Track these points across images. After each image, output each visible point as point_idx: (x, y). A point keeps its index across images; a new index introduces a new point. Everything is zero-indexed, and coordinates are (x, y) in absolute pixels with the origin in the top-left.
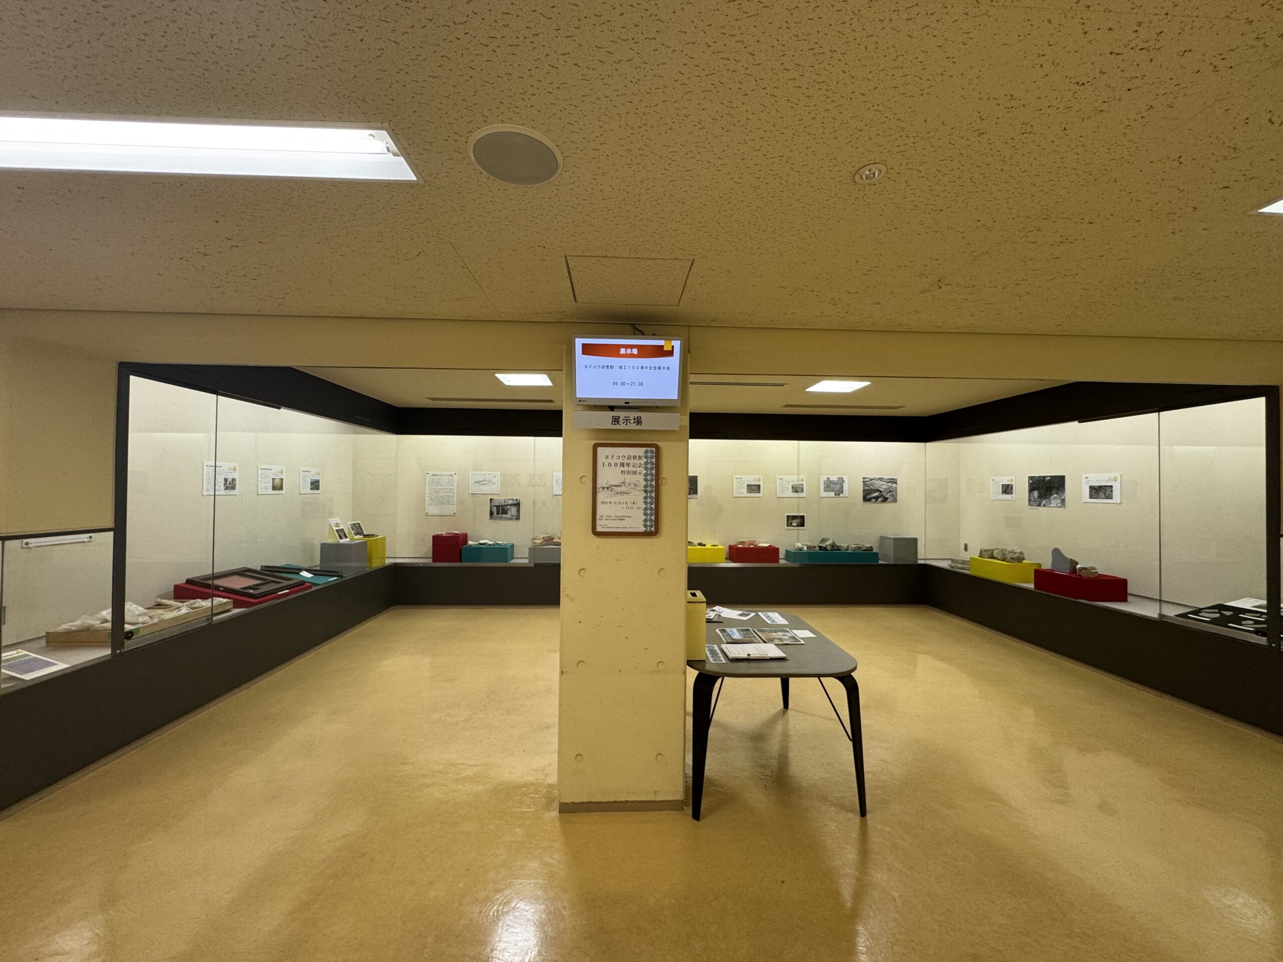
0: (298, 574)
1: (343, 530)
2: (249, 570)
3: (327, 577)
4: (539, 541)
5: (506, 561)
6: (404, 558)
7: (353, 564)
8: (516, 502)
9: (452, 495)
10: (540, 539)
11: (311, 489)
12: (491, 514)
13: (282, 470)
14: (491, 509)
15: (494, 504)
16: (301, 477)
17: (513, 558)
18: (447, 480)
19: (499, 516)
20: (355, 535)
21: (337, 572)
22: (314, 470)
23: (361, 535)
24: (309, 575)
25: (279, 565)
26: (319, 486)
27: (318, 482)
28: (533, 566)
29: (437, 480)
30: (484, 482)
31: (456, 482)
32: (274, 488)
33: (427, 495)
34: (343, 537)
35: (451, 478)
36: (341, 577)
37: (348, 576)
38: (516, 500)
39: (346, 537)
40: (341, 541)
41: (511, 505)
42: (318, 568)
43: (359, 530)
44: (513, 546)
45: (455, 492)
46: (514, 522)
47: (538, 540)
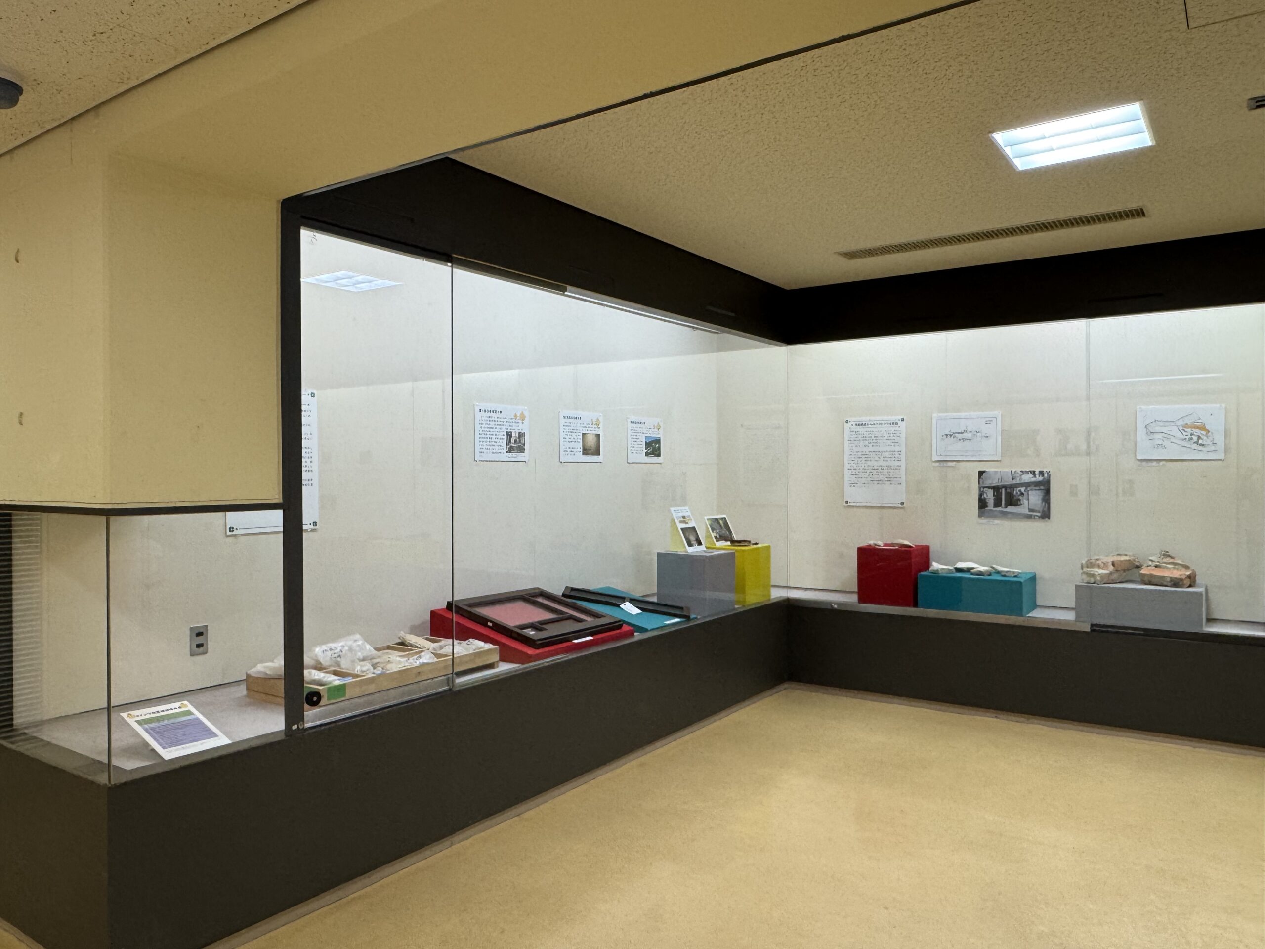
0: (618, 606)
1: (694, 529)
2: (543, 594)
3: (665, 617)
4: (1101, 571)
5: (1019, 612)
6: (806, 589)
7: (709, 594)
8: (1041, 478)
9: (897, 463)
10: (1105, 565)
11: (647, 454)
12: (982, 504)
13: (598, 420)
14: (981, 495)
15: (988, 483)
16: (630, 432)
17: (1034, 606)
18: (885, 434)
19: (999, 509)
20: (718, 540)
21: (681, 608)
22: (651, 421)
23: (726, 540)
24: (635, 611)
25: (591, 587)
26: (659, 448)
27: (658, 441)
28: (1088, 629)
29: (866, 435)
30: (966, 435)
31: (903, 436)
32: (586, 451)
33: (847, 466)
34: (694, 542)
35: (892, 428)
36: (688, 618)
37: (699, 616)
38: (1041, 473)
39: (700, 543)
40: (691, 550)
41: (1027, 485)
42: (654, 599)
43: (725, 532)
44: (1033, 579)
45: (903, 457)
46: (1038, 526)
47: (1099, 567)
